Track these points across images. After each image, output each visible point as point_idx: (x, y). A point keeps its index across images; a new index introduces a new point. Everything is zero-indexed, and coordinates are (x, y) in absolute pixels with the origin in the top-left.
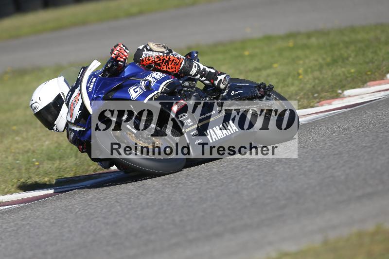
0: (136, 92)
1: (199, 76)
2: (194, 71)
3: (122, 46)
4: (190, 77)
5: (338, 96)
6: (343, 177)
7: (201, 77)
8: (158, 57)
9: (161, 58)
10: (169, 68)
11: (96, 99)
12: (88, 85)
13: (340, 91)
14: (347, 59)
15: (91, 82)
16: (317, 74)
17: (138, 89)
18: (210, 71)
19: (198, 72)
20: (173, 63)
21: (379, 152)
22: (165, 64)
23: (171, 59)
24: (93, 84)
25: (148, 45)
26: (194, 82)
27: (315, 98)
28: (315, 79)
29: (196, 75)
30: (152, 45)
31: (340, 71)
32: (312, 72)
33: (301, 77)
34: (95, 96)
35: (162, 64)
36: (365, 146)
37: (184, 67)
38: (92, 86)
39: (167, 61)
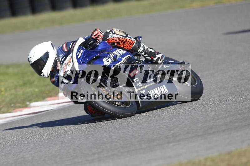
0: (108, 62)
1: (143, 53)
2: (141, 50)
3: (99, 30)
4: (138, 53)
5: (26, 106)
6: (30, 158)
7: (145, 54)
8: (119, 39)
9: (121, 39)
10: (125, 46)
11: (83, 63)
12: (78, 54)
13: (28, 103)
14: (33, 82)
15: (80, 52)
16: (13, 91)
17: (109, 60)
18: (151, 51)
19: (143, 51)
20: (128, 43)
21: (54, 143)
22: (123, 43)
23: (127, 41)
24: (81, 53)
25: (113, 30)
26: (140, 57)
27: (12, 107)
28: (11, 94)
29: (142, 52)
30: (115, 30)
31: (28, 90)
32: (10, 90)
33: (3, 93)
34: (82, 62)
35: (121, 43)
36: (45, 139)
37: (135, 46)
38: (80, 55)
39: (125, 42)
